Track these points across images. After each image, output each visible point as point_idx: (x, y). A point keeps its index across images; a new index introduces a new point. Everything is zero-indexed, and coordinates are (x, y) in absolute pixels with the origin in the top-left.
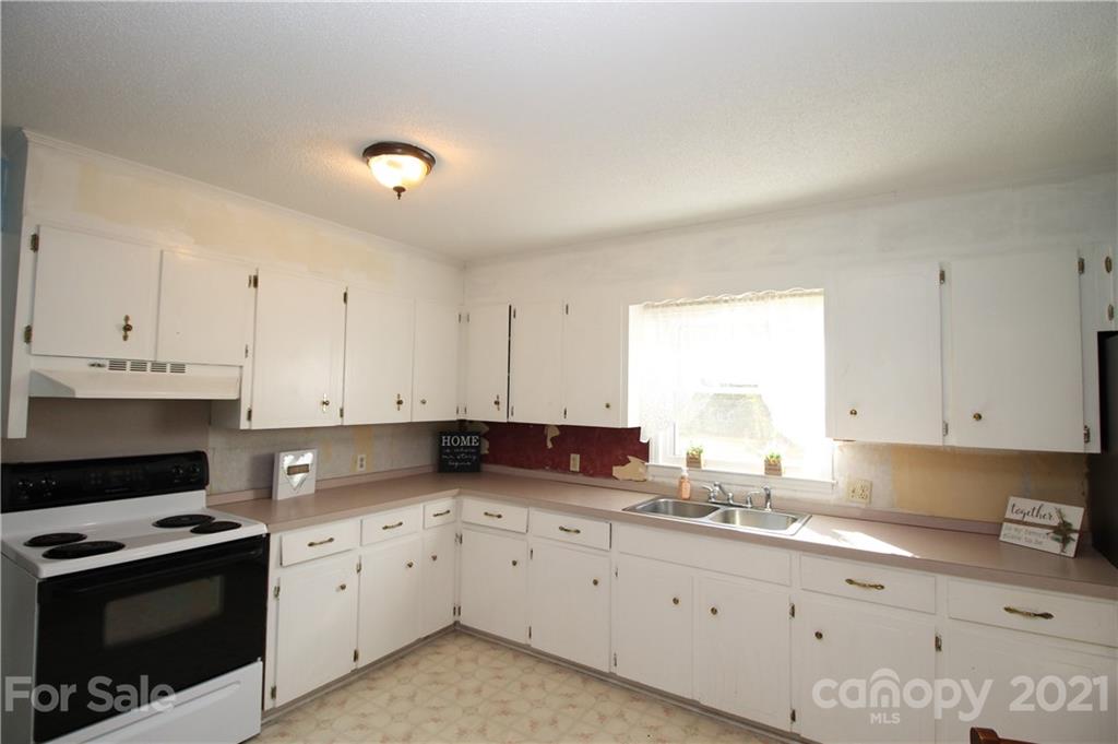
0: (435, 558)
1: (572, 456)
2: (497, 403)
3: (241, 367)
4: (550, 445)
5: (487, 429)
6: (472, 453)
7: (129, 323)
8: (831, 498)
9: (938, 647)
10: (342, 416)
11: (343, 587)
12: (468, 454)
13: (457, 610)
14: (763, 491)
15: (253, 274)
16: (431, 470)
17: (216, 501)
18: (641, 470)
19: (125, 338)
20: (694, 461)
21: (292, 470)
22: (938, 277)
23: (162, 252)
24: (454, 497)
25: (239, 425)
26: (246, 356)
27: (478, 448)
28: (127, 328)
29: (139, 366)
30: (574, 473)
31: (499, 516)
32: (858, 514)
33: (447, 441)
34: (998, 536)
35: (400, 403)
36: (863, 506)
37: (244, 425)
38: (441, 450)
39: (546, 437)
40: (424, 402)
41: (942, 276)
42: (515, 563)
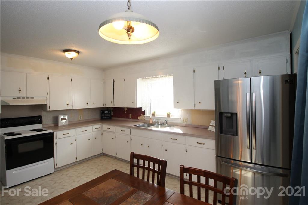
0: (96, 138)
1: (130, 115)
2: (111, 103)
3: (47, 97)
4: (125, 112)
5: (113, 109)
6: (109, 115)
7: (21, 89)
8: (180, 122)
9: (186, 151)
10: (72, 107)
11: (72, 144)
12: (108, 115)
13: (103, 150)
14: (165, 121)
15: (48, 76)
16: (99, 119)
17: (45, 126)
18: (144, 117)
19: (20, 92)
20: (153, 115)
21: (62, 119)
22: (193, 72)
23: (26, 74)
24: (101, 124)
25: (47, 110)
26: (48, 95)
27: (110, 114)
28: (20, 90)
29: (23, 98)
30: (131, 119)
31: (110, 129)
32: (184, 125)
33: (103, 112)
34: (208, 129)
35: (87, 103)
36: (186, 123)
37: (48, 109)
38: (101, 114)
39: (124, 110)
40: (94, 103)
41: (194, 71)
42: (113, 139)
